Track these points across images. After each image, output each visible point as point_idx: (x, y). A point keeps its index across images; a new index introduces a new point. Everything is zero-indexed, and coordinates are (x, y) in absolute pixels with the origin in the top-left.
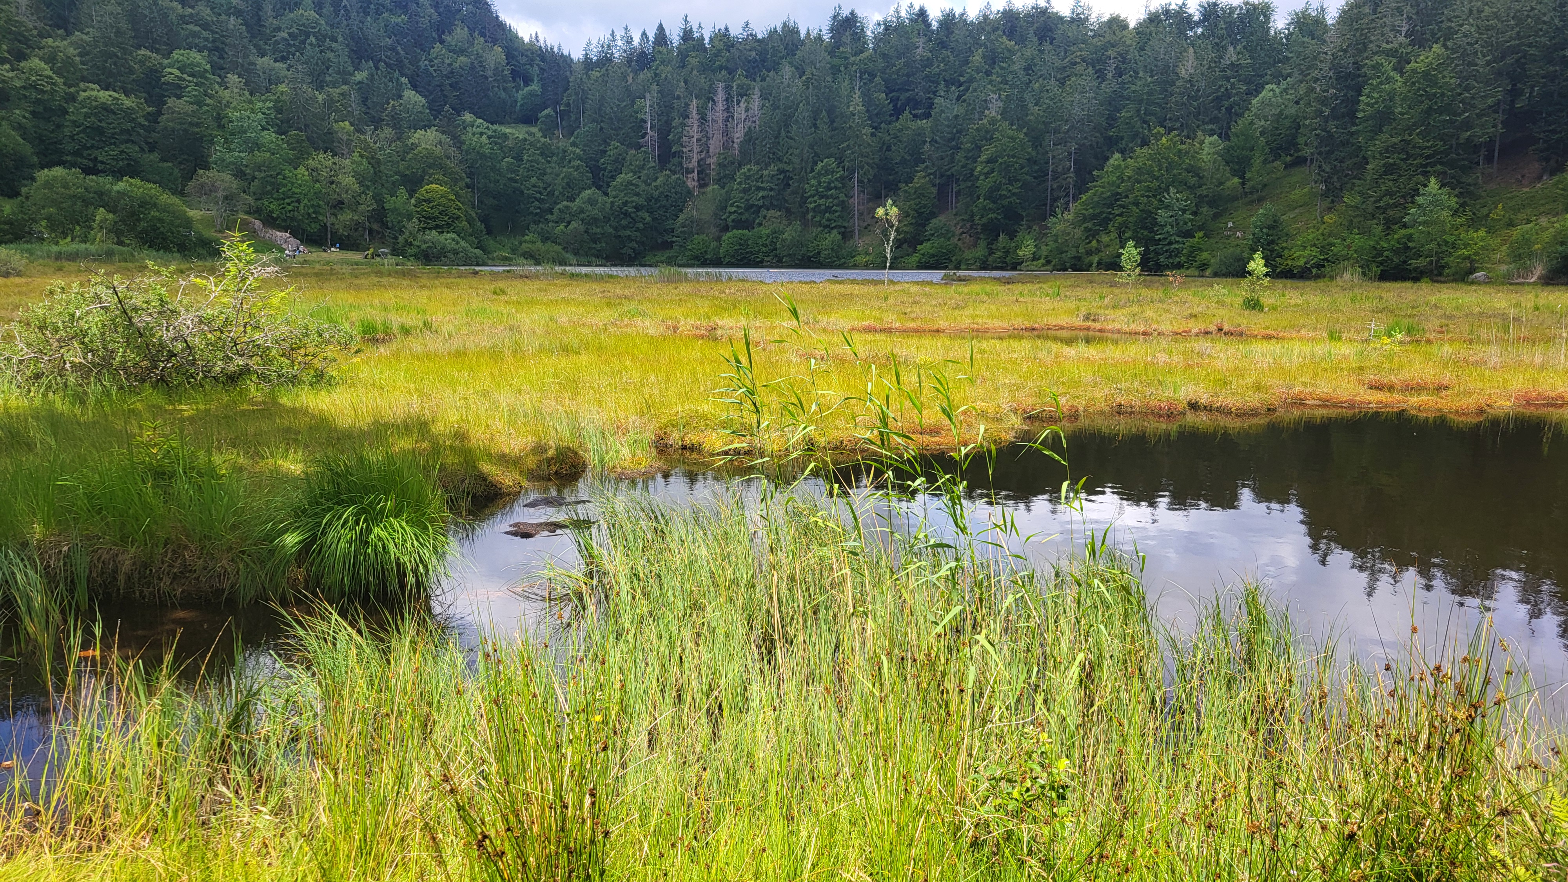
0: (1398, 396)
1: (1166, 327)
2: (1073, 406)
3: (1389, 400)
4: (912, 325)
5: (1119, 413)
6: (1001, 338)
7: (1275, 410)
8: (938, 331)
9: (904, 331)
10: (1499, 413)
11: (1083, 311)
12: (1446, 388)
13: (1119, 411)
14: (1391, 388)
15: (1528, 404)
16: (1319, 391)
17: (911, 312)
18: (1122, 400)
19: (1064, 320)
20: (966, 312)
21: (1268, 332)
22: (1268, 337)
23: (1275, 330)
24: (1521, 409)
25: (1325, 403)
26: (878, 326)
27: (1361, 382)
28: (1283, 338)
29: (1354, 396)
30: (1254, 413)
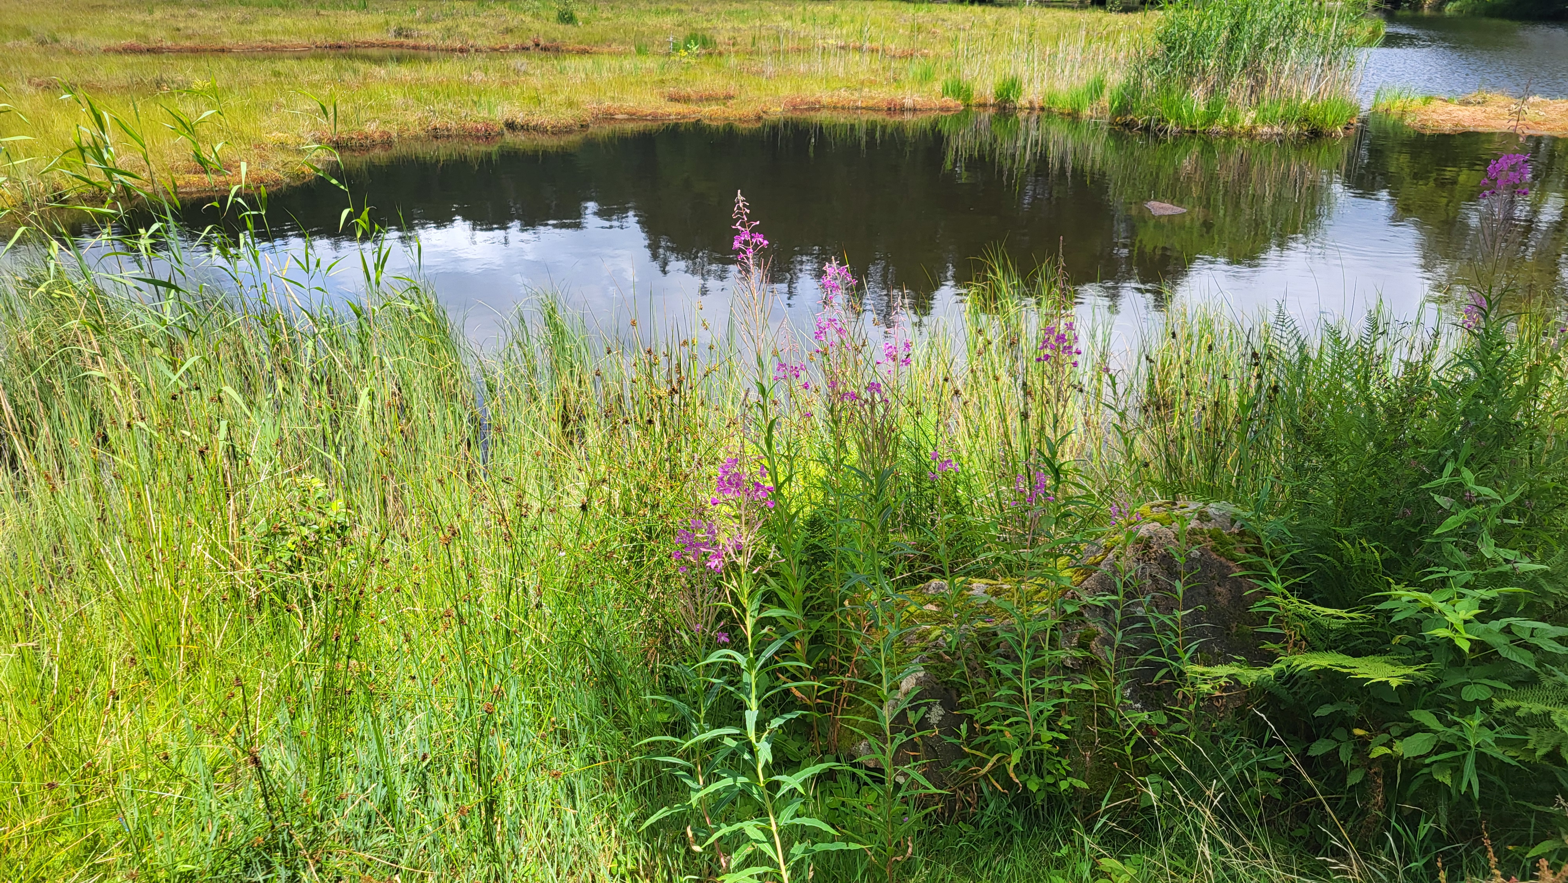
0: (693, 107)
1: (481, 43)
2: (384, 132)
3: (686, 111)
4: (188, 44)
5: (436, 138)
6: (299, 58)
7: (587, 126)
8: (223, 51)
9: (180, 52)
10: (774, 118)
11: (393, 27)
12: (731, 97)
13: (435, 134)
14: (687, 100)
15: (795, 109)
16: (625, 105)
17: (186, 28)
18: (438, 122)
19: (372, 36)
20: (254, 27)
21: (582, 47)
22: (583, 52)
23: (588, 45)
24: (789, 115)
25: (632, 117)
26: (143, 45)
27: (662, 95)
28: (595, 53)
29: (657, 108)
30: (568, 130)
